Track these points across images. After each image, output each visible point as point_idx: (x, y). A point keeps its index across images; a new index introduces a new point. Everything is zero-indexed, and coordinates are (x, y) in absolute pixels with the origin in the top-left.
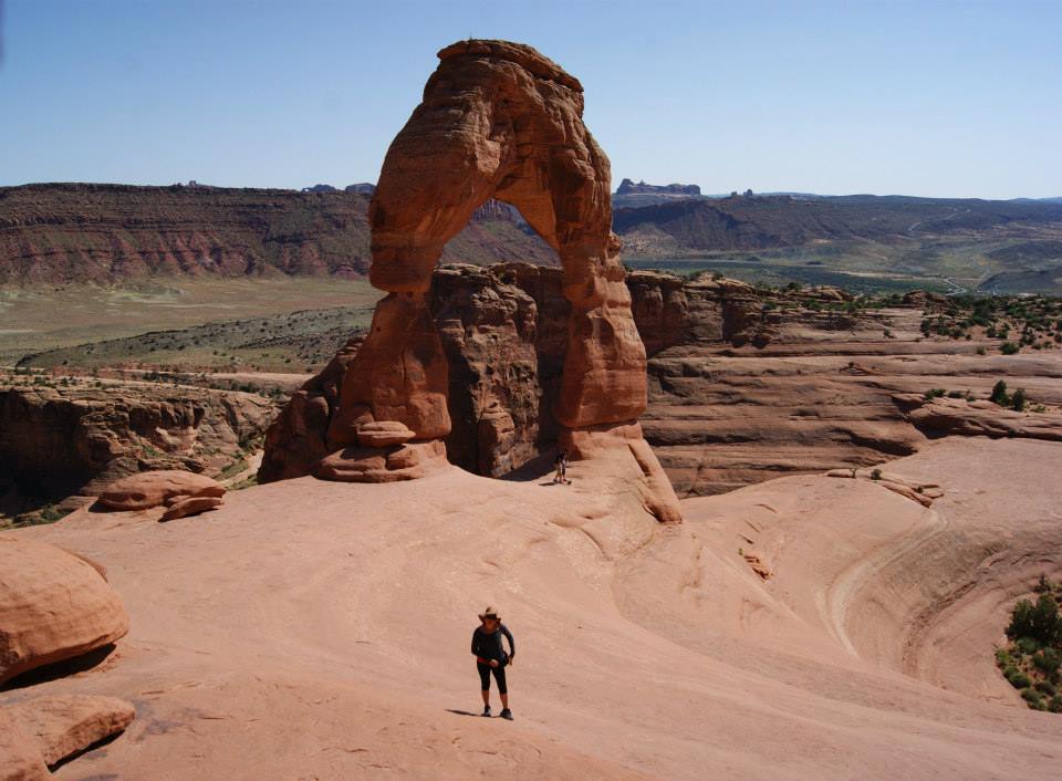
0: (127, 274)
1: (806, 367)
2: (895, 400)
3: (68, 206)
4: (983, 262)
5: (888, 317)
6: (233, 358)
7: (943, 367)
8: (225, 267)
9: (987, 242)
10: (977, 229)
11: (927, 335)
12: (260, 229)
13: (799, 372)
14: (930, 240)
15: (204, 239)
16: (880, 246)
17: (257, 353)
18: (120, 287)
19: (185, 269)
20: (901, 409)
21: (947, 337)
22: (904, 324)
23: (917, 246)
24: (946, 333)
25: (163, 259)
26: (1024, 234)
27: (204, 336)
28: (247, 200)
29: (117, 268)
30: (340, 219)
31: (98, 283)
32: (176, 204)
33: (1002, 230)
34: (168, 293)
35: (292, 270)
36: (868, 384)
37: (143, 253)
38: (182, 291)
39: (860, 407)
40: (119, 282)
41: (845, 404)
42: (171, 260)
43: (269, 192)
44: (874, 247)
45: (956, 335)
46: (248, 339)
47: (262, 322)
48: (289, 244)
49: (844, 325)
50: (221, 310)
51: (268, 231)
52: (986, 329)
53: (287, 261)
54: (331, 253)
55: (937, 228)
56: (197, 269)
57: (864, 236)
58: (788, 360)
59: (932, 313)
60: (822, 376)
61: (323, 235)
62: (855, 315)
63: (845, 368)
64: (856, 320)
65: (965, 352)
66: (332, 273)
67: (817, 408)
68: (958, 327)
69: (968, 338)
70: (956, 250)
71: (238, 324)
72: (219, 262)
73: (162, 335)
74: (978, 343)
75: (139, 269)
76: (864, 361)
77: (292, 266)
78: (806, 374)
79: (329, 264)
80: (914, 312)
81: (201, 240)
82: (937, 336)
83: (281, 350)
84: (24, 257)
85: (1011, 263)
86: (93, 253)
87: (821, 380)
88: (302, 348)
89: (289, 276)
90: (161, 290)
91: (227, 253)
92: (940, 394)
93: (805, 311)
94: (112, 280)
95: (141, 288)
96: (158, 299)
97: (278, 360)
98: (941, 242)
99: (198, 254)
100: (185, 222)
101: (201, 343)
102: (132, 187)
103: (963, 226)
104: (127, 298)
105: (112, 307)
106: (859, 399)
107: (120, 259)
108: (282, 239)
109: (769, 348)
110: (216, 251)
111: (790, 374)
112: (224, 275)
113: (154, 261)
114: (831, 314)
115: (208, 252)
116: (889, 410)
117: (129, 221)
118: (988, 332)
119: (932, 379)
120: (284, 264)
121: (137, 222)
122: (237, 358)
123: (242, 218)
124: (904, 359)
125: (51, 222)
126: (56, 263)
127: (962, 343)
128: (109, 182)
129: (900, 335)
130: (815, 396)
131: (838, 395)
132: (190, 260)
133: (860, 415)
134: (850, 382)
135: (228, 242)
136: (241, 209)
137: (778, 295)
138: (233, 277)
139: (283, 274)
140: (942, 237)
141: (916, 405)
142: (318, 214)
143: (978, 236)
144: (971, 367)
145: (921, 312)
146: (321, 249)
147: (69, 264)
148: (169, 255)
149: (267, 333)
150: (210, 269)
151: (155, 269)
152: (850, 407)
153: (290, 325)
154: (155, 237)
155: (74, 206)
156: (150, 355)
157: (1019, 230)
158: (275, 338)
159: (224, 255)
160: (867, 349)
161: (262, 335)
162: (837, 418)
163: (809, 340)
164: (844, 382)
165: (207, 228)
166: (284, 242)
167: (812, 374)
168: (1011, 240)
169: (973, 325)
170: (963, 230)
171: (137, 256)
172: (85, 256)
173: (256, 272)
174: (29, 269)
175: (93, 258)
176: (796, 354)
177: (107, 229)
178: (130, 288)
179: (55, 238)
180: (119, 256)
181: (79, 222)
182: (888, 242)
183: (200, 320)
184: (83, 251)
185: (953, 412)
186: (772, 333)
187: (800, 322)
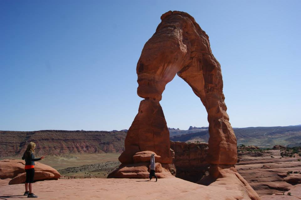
0: (64, 153)
1: (251, 167)
2: (279, 175)
3: (50, 136)
4: (284, 142)
5: (271, 152)
6: (90, 175)
7: (290, 165)
8: (89, 151)
9: (284, 137)
10: (281, 134)
11: (283, 157)
12: (98, 141)
13: (250, 169)
14: (270, 137)
15: (84, 144)
16: (257, 139)
17: (96, 173)
18: (61, 156)
19: (79, 151)
20: (281, 177)
21: (288, 157)
22: (276, 154)
23: (267, 139)
24: (288, 156)
25: (73, 149)
26: (293, 134)
27: (83, 169)
28: (96, 134)
29: (61, 151)
30: (119, 138)
31: (56, 155)
32: (77, 135)
33: (288, 134)
34: (74, 158)
35: (106, 151)
36: (270, 171)
37: (68, 148)
38: (78, 157)
39: (269, 178)
40: (62, 155)
41: (264, 177)
42: (75, 149)
43: (101, 132)
44: (255, 140)
45: (291, 156)
46: (94, 169)
47: (98, 165)
48: (106, 145)
49: (260, 155)
50: (88, 162)
51: (100, 141)
52: (298, 154)
53: (105, 149)
54: (117, 147)
55: (271, 134)
56: (82, 152)
57: (253, 137)
58: (246, 165)
59: (283, 151)
60: (256, 169)
61: (115, 142)
62: (262, 152)
63: (262, 167)
64: (262, 153)
65: (295, 161)
66: (117, 152)
67: (257, 179)
68: (290, 154)
69: (294, 157)
70: (277, 139)
71: (92, 165)
72: (88, 149)
73: (71, 168)
74: (297, 158)
75: (67, 152)
76: (267, 165)
77: (106, 150)
78: (252, 169)
79: (116, 150)
80: (277, 151)
81: (83, 144)
82: (285, 157)
83: (103, 172)
84: (38, 149)
85: (292, 142)
86: (55, 148)
87: (256, 171)
88: (109, 171)
89: (105, 153)
90: (72, 157)
91: (90, 147)
92: (291, 172)
93: (248, 152)
94: (59, 154)
95: (67, 157)
96: (71, 159)
97: (102, 175)
98: (273, 137)
99: (82, 147)
100: (80, 139)
101: (82, 171)
102: (67, 131)
103: (277, 133)
104: (63, 159)
105: (60, 162)
106: (268, 176)
107: (62, 149)
108: (104, 143)
109: (240, 162)
110: (87, 147)
111: (247, 169)
112: (89, 153)
113: (71, 149)
114: (255, 152)
115: (85, 147)
116: (278, 178)
117: (65, 139)
118: (299, 155)
119: (287, 168)
120: (104, 150)
121: (67, 140)
122: (91, 175)
123: (95, 138)
124: (278, 164)
125: (45, 140)
126: (46, 150)
127: (292, 158)
128: (61, 130)
129: (275, 157)
130: (256, 176)
131: (262, 175)
132: (80, 149)
133: (269, 180)
134: (264, 171)
135: (90, 144)
136: (94, 136)
137: (239, 148)
138: (91, 153)
139: (104, 152)
140: (273, 136)
141: (285, 176)
142: (113, 137)
143: (282, 135)
144: (298, 164)
145: (280, 151)
146: (114, 146)
147: (49, 150)
148: (75, 148)
149: (99, 167)
150: (85, 152)
151: (71, 152)
152: (266, 178)
153: (105, 165)
154: (72, 143)
155: (52, 136)
156: (68, 174)
157: (292, 133)
158: (101, 169)
159: (89, 148)
160: (267, 161)
161: (98, 168)
162: (263, 181)
163: (251, 160)
164: (263, 171)
165: (85, 141)
166: (105, 144)
167: (253, 169)
168: (290, 136)
169: (294, 153)
170: (278, 134)
171: (67, 148)
172: (53, 149)
173: (97, 152)
174: (39, 152)
175: (55, 149)
176: (248, 164)
177: (59, 142)
178: (65, 157)
179: (46, 144)
180: (62, 148)
181: (53, 140)
182: (260, 138)
183: (82, 164)
184: (53, 147)
185: (297, 177)
186: (240, 158)
187: (247, 155)
